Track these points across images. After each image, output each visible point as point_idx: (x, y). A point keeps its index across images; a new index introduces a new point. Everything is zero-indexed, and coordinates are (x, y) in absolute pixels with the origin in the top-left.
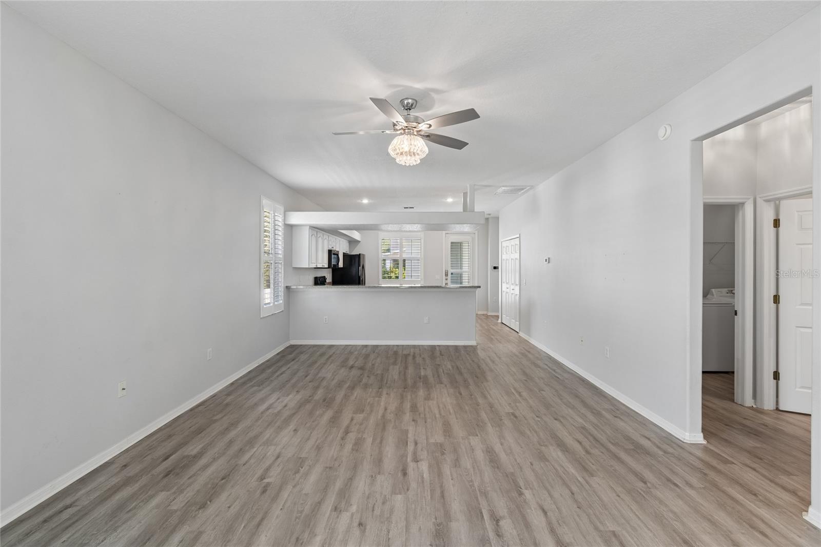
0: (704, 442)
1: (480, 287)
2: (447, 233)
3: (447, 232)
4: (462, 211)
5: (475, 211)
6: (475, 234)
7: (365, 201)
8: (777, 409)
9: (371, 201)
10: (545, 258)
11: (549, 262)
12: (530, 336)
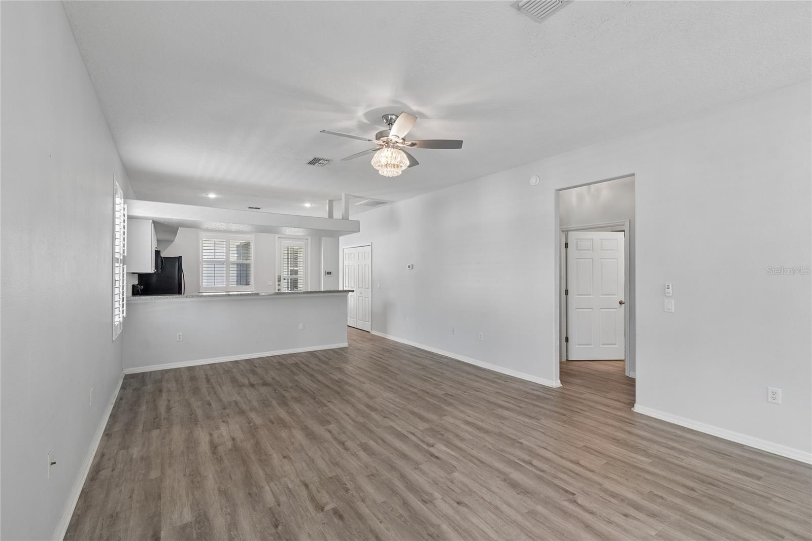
0: (562, 386)
1: (353, 291)
2: (280, 238)
3: (280, 236)
4: (328, 217)
5: (334, 217)
6: (307, 239)
7: (212, 196)
8: (567, 360)
9: (219, 196)
10: (408, 265)
11: (412, 268)
12: (386, 333)
